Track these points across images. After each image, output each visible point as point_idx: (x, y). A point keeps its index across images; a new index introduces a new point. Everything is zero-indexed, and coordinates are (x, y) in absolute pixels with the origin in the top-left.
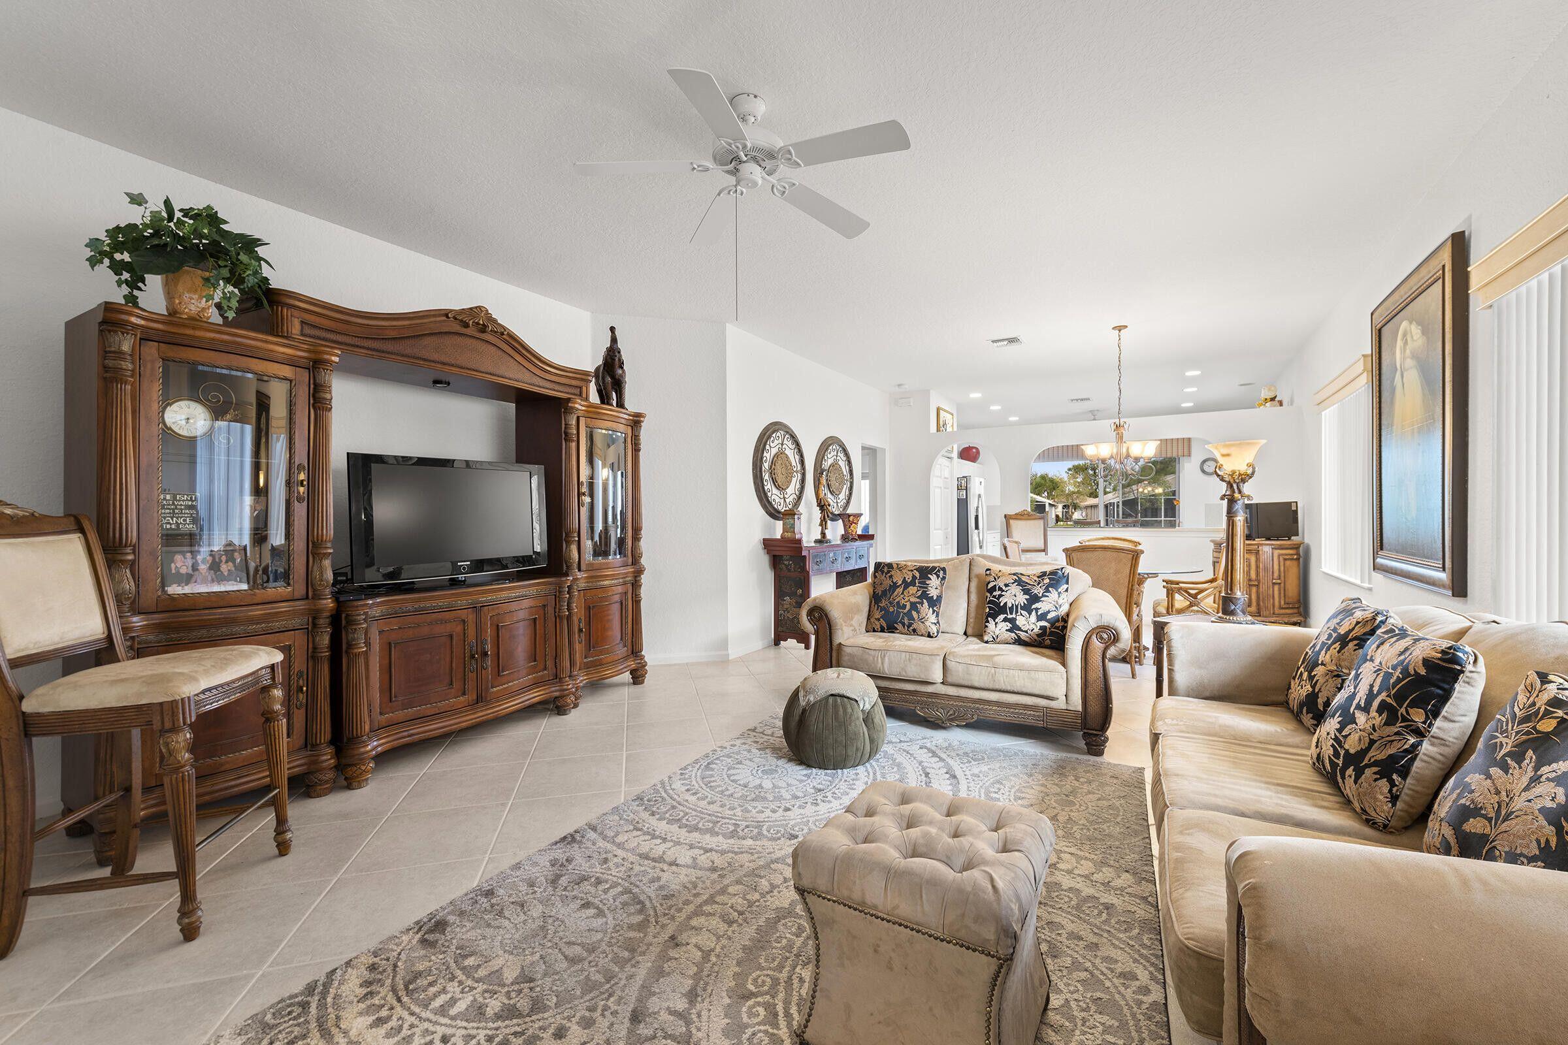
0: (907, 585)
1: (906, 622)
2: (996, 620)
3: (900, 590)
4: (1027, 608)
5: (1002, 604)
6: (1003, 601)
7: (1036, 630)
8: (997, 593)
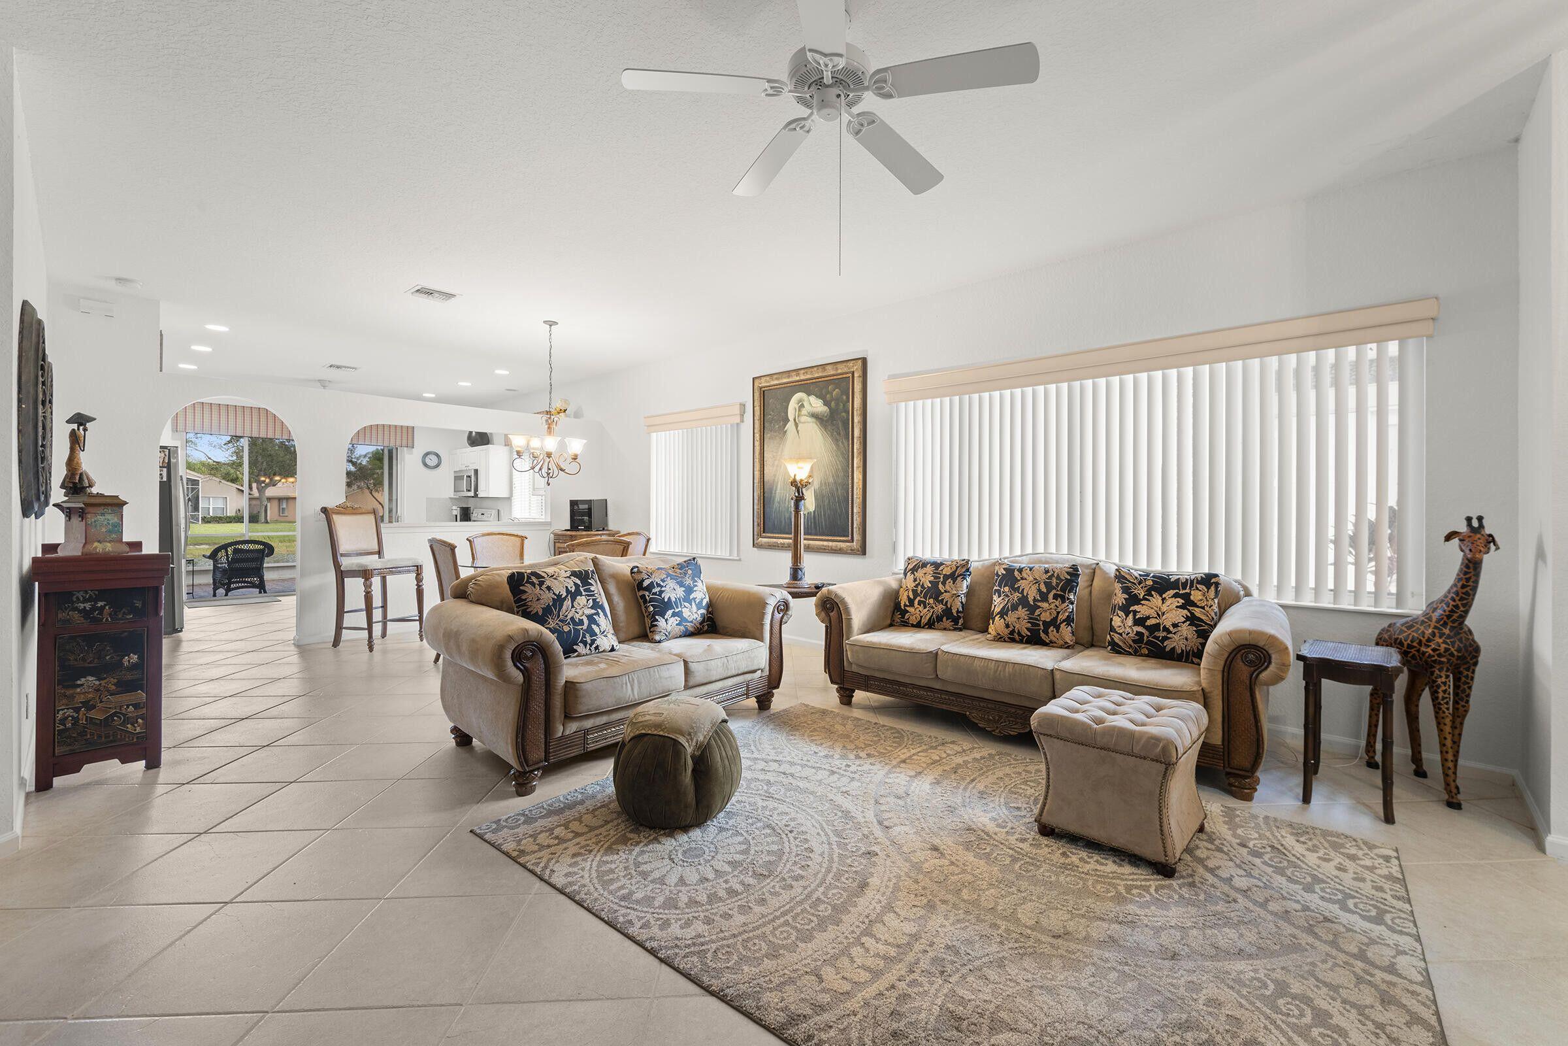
0: (574, 595)
1: (588, 639)
2: (666, 617)
3: (567, 603)
4: (687, 599)
5: (666, 600)
6: (666, 596)
7: (699, 619)
8: (656, 590)
